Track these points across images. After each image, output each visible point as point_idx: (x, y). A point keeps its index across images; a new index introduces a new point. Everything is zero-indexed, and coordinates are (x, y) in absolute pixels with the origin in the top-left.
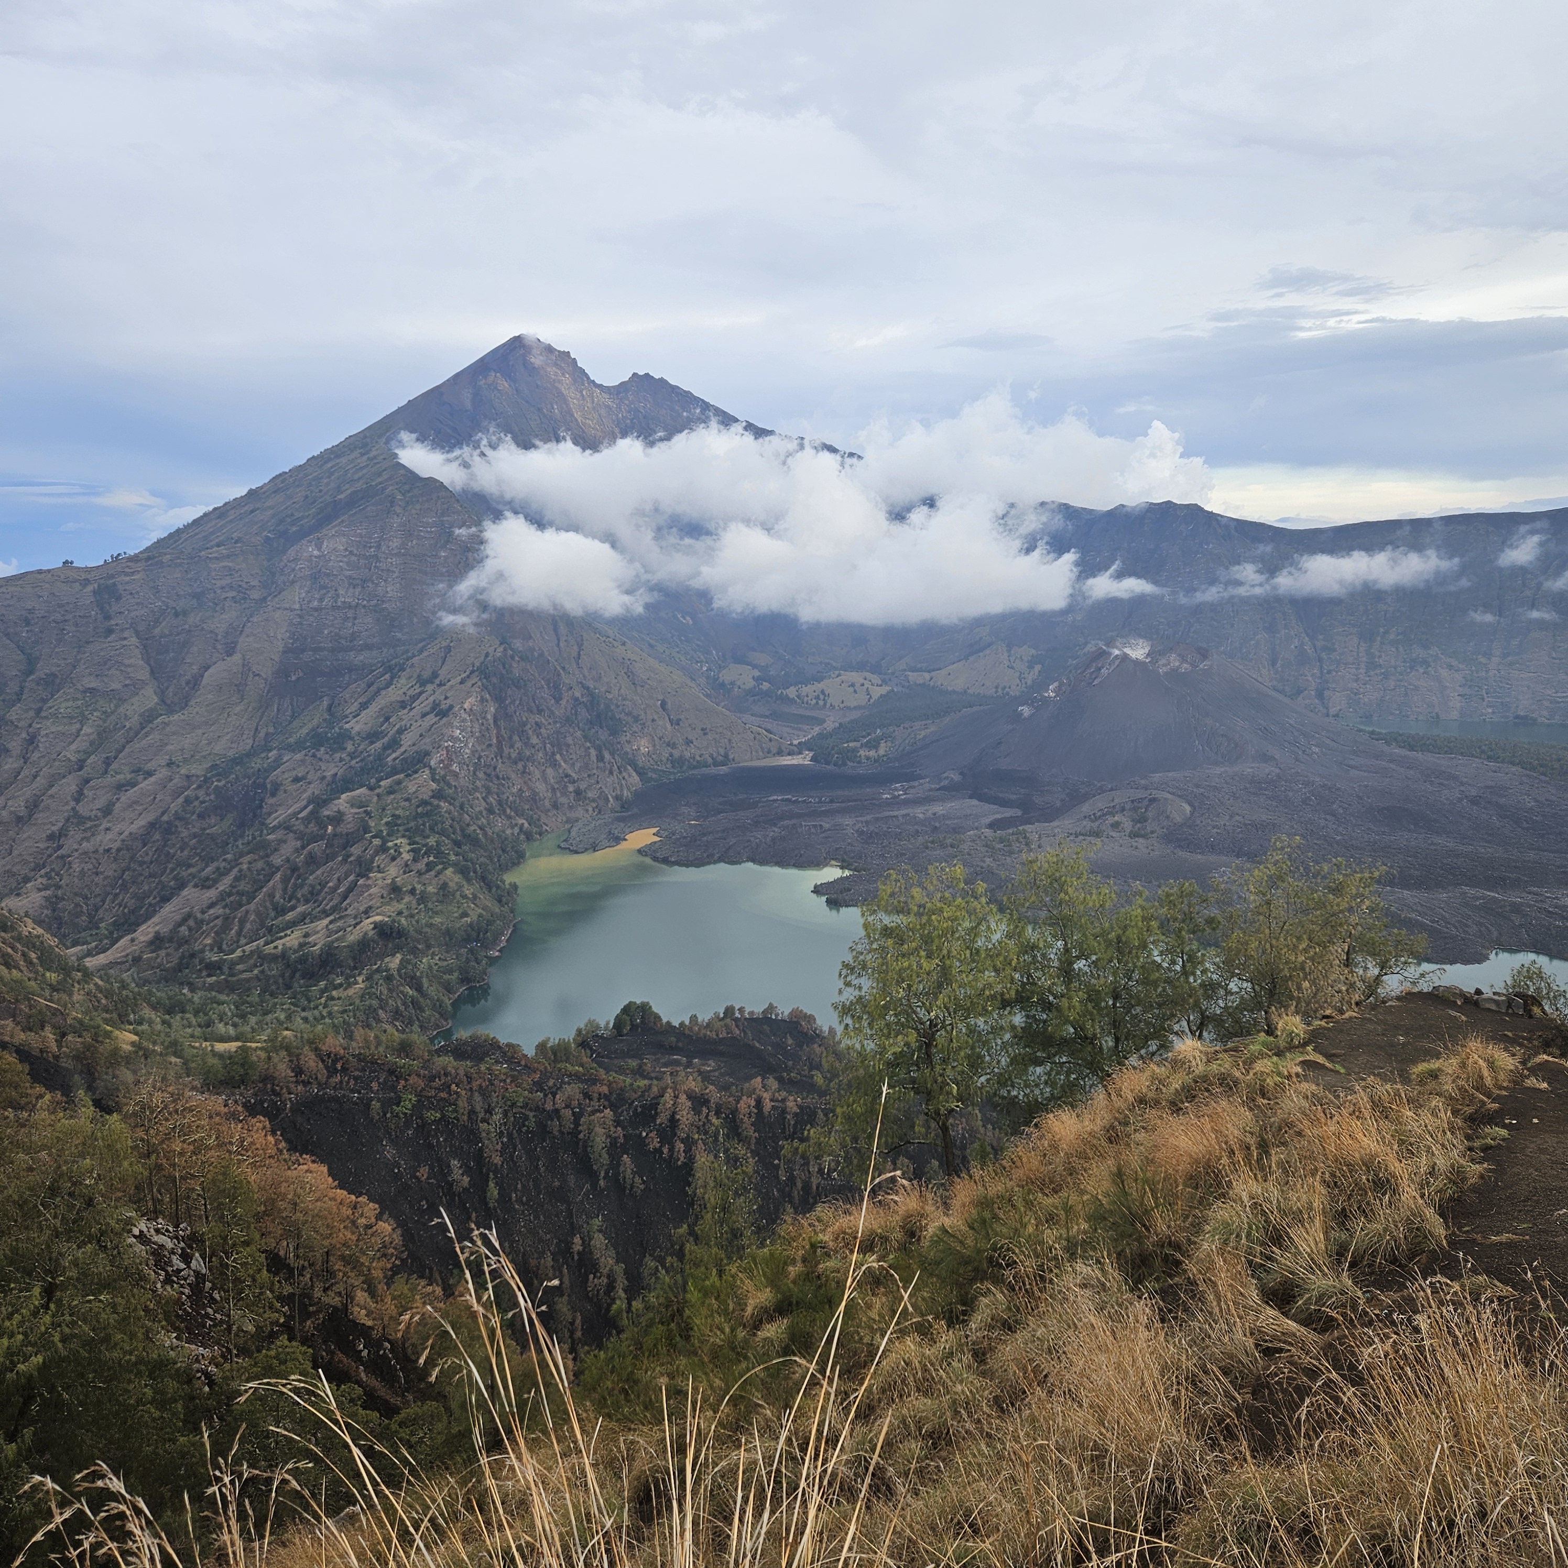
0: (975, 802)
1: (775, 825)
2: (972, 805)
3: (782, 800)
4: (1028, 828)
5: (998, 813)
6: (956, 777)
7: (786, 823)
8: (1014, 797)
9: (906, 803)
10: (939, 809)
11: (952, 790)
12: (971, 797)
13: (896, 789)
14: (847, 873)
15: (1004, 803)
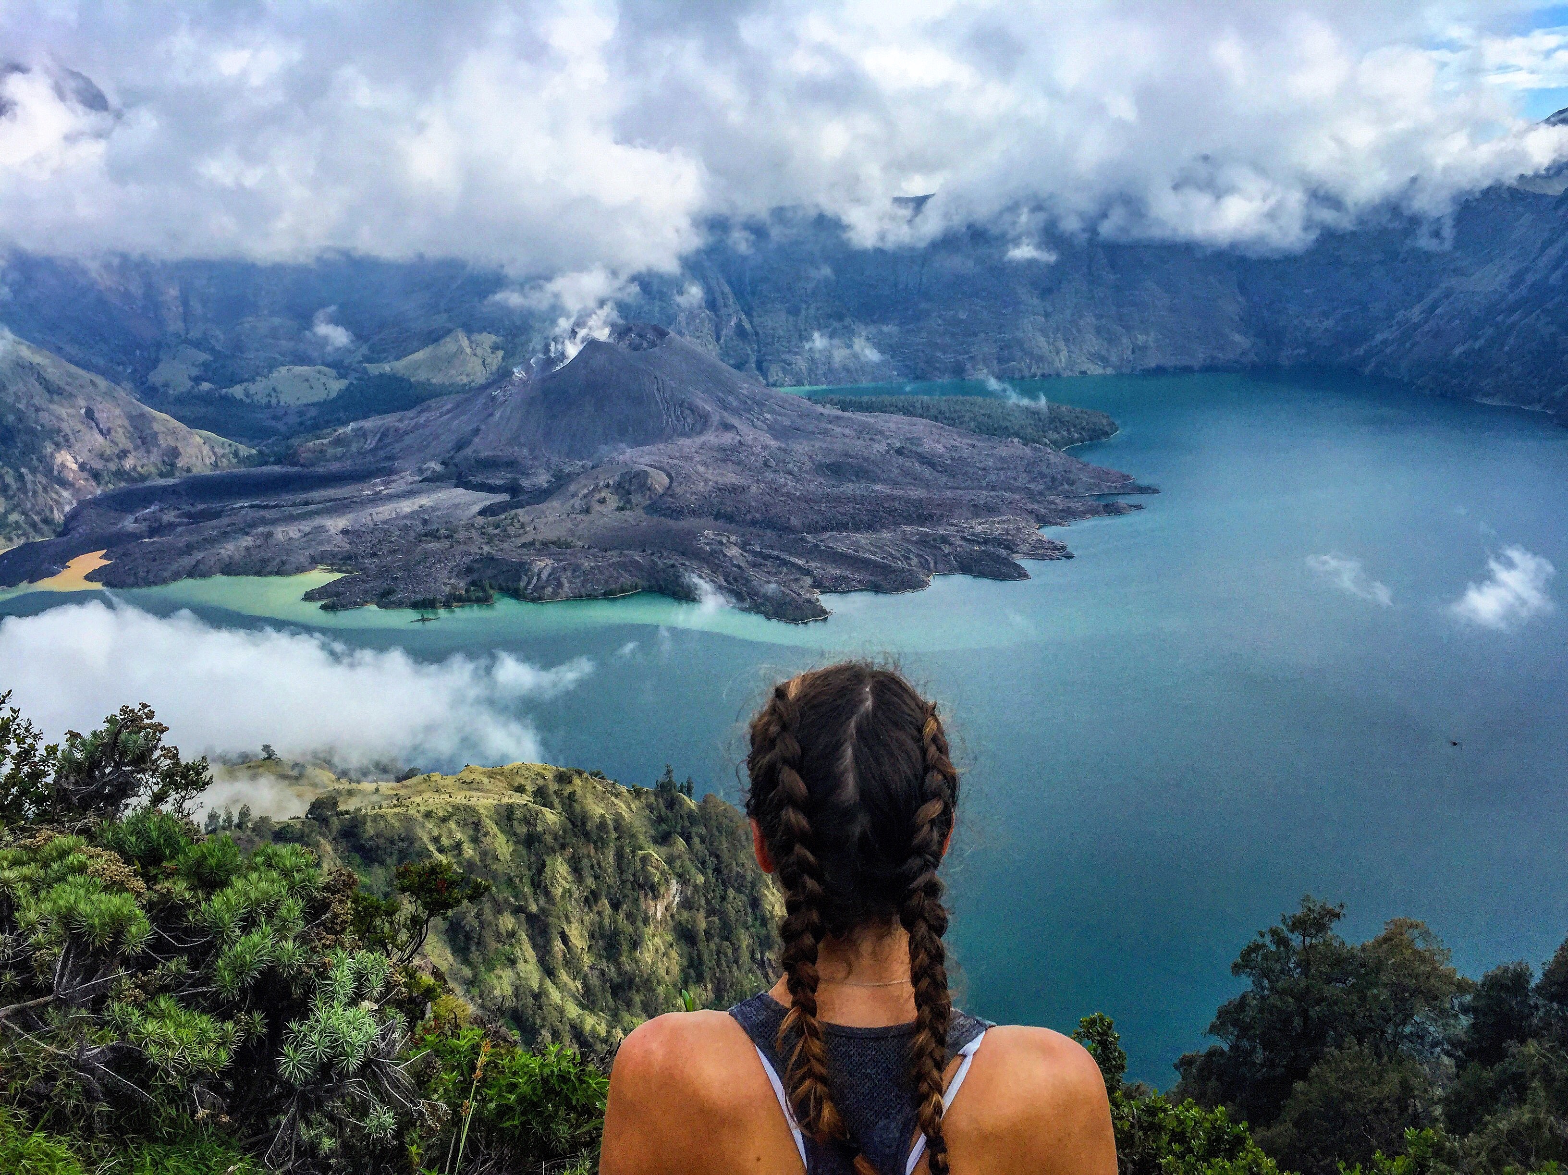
0: (461, 491)
1: (247, 534)
2: (459, 495)
3: (252, 507)
4: (520, 511)
5: (485, 500)
6: (438, 468)
7: (260, 529)
8: (501, 482)
9: (390, 498)
10: (425, 500)
11: (434, 480)
12: (457, 486)
13: (375, 485)
14: (338, 576)
15: (492, 489)
